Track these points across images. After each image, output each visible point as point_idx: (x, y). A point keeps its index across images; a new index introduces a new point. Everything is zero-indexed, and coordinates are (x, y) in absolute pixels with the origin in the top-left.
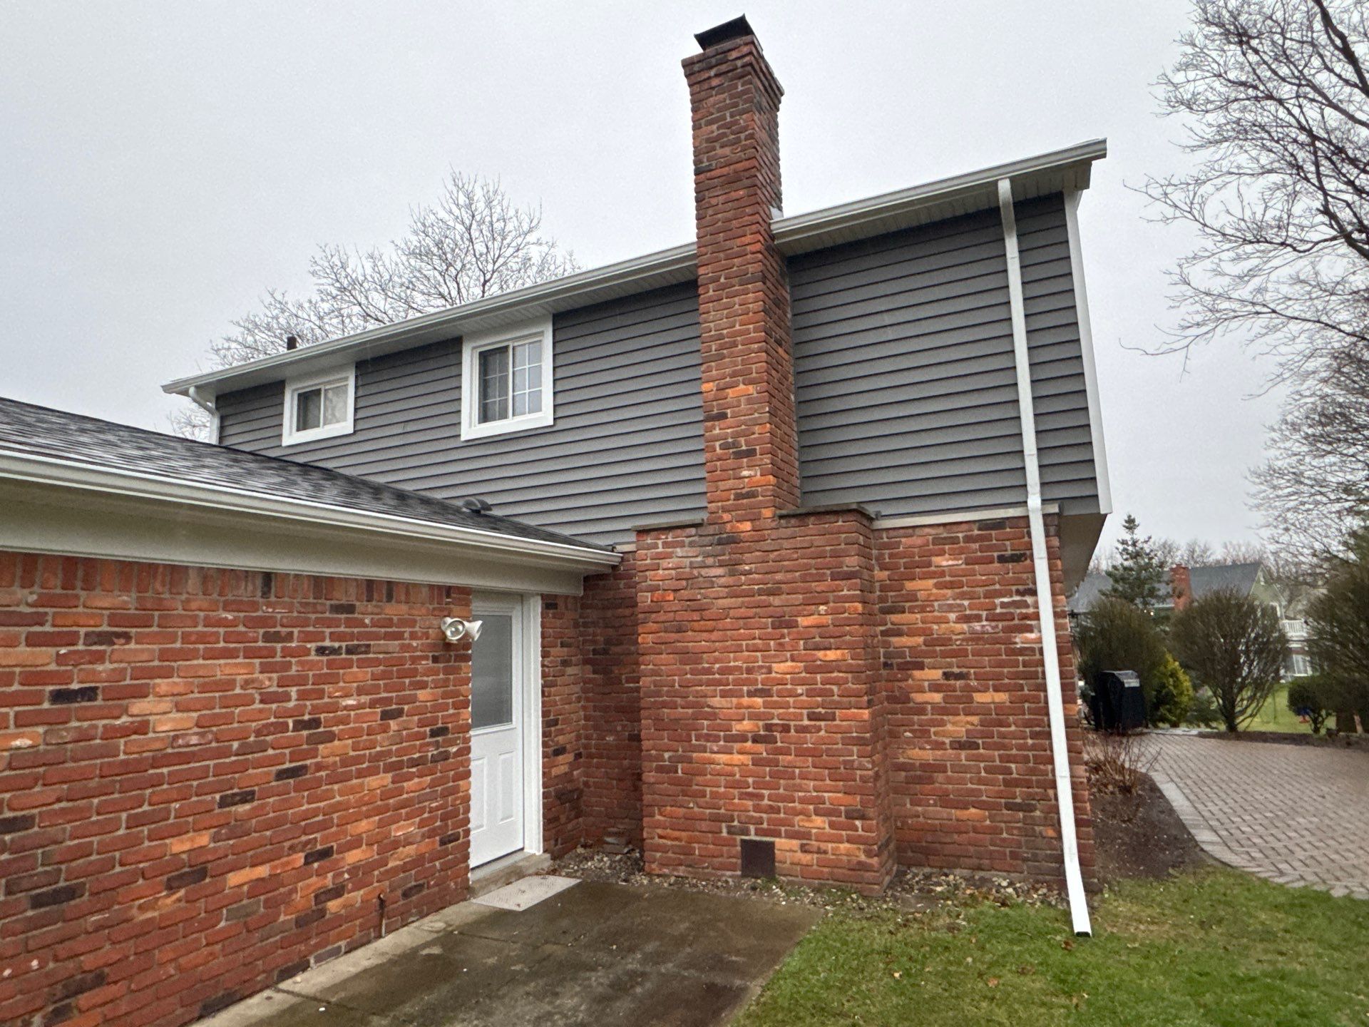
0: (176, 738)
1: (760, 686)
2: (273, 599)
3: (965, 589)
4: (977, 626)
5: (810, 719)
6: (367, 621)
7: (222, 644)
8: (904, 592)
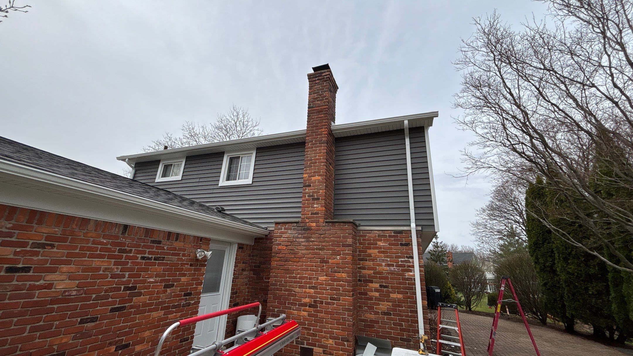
0: (65, 292)
1: (313, 285)
2: (126, 235)
3: (388, 254)
4: (392, 268)
5: (331, 300)
6: (165, 248)
7: (98, 252)
8: (367, 253)
